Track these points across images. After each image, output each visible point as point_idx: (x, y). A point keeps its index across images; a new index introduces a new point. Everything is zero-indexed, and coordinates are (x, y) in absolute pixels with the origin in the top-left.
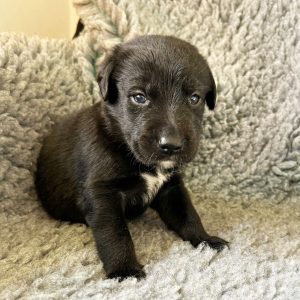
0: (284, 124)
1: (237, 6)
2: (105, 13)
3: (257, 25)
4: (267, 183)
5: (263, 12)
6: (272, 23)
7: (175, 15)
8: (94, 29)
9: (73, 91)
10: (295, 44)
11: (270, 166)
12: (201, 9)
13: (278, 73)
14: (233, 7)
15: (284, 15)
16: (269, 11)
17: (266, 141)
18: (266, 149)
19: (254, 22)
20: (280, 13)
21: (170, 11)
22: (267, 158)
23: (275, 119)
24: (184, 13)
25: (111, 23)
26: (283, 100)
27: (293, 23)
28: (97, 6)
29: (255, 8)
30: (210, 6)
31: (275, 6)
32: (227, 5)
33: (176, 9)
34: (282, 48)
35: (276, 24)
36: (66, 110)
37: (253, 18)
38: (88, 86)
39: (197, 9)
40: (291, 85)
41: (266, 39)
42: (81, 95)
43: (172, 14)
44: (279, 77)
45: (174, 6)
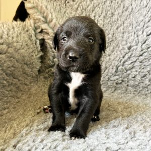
0: (114, 62)
1: (93, 11)
2: (41, 12)
3: (101, 20)
4: (107, 84)
5: (103, 14)
6: (107, 19)
7: (68, 14)
8: (37, 19)
9: (29, 44)
10: (117, 29)
11: (109, 78)
12: (78, 12)
13: (110, 40)
14: (91, 12)
15: (112, 16)
16: (106, 14)
17: (106, 68)
18: (106, 71)
19: (100, 18)
20: (111, 15)
21: (65, 12)
22: (107, 75)
23: (110, 59)
24: (71, 13)
25: (43, 17)
26: (113, 52)
27: (116, 20)
28: (37, 9)
29: (100, 12)
30: (82, 11)
31: (109, 13)
32: (89, 10)
33: (68, 11)
34: (112, 30)
35: (109, 20)
36: (27, 53)
37: (99, 17)
38: (34, 42)
39: (76, 12)
40: (117, 46)
41: (105, 26)
42: (32, 46)
43: (66, 13)
44: (111, 42)
45: (67, 10)
